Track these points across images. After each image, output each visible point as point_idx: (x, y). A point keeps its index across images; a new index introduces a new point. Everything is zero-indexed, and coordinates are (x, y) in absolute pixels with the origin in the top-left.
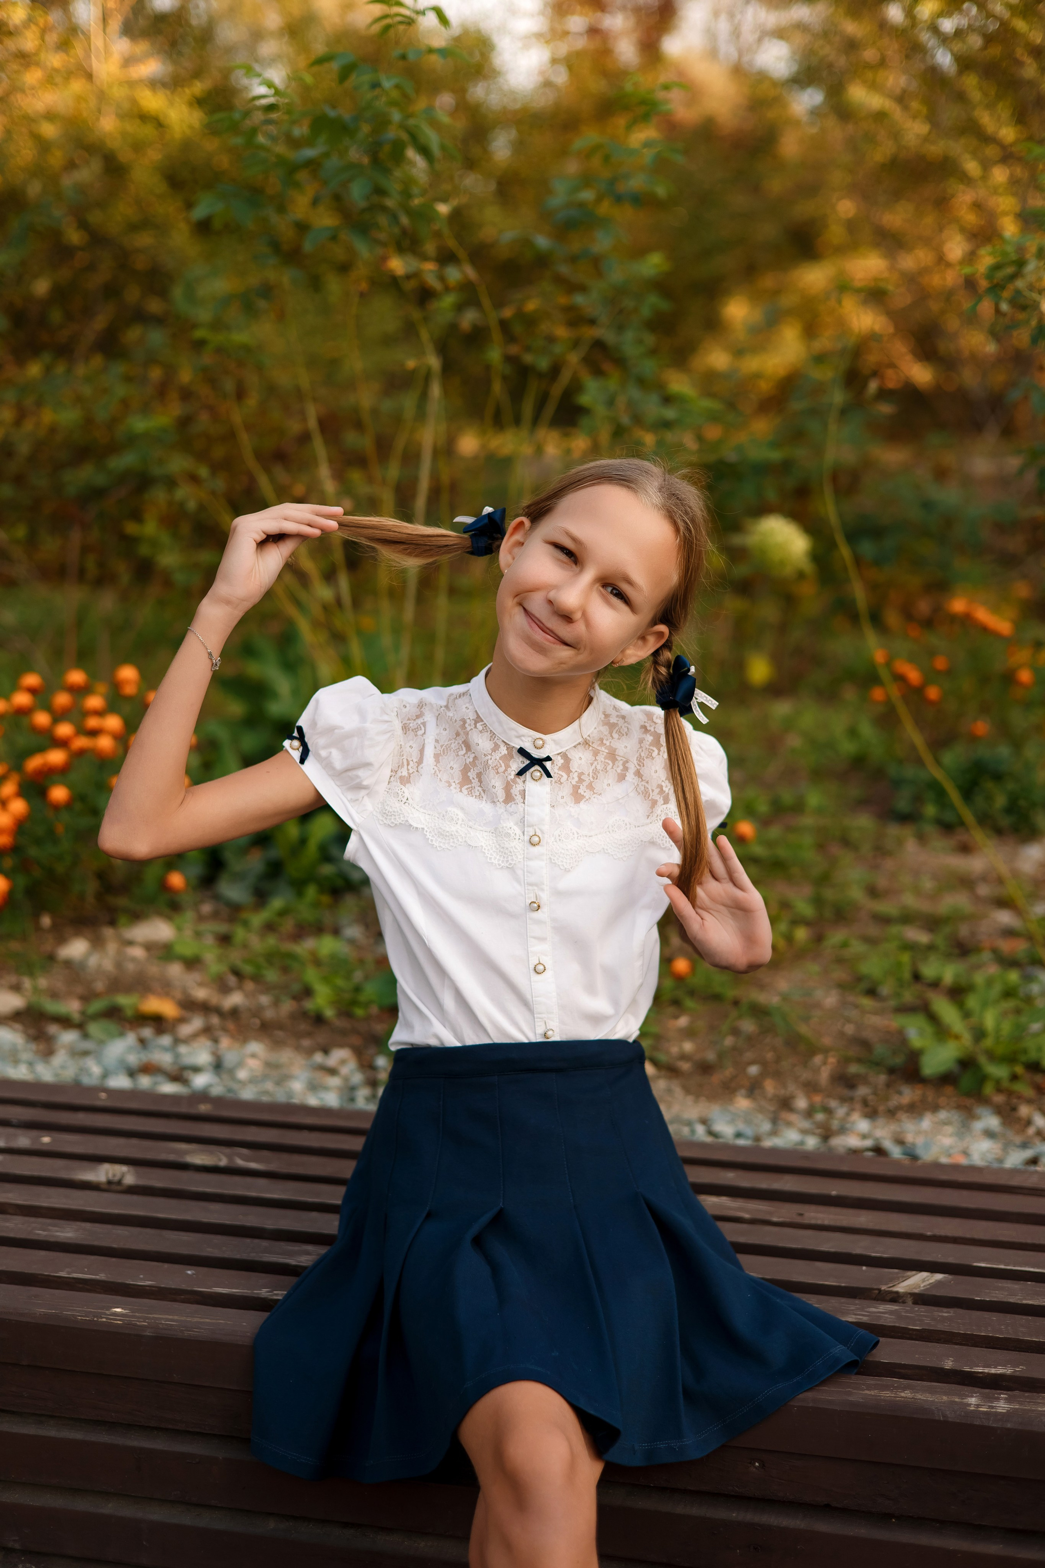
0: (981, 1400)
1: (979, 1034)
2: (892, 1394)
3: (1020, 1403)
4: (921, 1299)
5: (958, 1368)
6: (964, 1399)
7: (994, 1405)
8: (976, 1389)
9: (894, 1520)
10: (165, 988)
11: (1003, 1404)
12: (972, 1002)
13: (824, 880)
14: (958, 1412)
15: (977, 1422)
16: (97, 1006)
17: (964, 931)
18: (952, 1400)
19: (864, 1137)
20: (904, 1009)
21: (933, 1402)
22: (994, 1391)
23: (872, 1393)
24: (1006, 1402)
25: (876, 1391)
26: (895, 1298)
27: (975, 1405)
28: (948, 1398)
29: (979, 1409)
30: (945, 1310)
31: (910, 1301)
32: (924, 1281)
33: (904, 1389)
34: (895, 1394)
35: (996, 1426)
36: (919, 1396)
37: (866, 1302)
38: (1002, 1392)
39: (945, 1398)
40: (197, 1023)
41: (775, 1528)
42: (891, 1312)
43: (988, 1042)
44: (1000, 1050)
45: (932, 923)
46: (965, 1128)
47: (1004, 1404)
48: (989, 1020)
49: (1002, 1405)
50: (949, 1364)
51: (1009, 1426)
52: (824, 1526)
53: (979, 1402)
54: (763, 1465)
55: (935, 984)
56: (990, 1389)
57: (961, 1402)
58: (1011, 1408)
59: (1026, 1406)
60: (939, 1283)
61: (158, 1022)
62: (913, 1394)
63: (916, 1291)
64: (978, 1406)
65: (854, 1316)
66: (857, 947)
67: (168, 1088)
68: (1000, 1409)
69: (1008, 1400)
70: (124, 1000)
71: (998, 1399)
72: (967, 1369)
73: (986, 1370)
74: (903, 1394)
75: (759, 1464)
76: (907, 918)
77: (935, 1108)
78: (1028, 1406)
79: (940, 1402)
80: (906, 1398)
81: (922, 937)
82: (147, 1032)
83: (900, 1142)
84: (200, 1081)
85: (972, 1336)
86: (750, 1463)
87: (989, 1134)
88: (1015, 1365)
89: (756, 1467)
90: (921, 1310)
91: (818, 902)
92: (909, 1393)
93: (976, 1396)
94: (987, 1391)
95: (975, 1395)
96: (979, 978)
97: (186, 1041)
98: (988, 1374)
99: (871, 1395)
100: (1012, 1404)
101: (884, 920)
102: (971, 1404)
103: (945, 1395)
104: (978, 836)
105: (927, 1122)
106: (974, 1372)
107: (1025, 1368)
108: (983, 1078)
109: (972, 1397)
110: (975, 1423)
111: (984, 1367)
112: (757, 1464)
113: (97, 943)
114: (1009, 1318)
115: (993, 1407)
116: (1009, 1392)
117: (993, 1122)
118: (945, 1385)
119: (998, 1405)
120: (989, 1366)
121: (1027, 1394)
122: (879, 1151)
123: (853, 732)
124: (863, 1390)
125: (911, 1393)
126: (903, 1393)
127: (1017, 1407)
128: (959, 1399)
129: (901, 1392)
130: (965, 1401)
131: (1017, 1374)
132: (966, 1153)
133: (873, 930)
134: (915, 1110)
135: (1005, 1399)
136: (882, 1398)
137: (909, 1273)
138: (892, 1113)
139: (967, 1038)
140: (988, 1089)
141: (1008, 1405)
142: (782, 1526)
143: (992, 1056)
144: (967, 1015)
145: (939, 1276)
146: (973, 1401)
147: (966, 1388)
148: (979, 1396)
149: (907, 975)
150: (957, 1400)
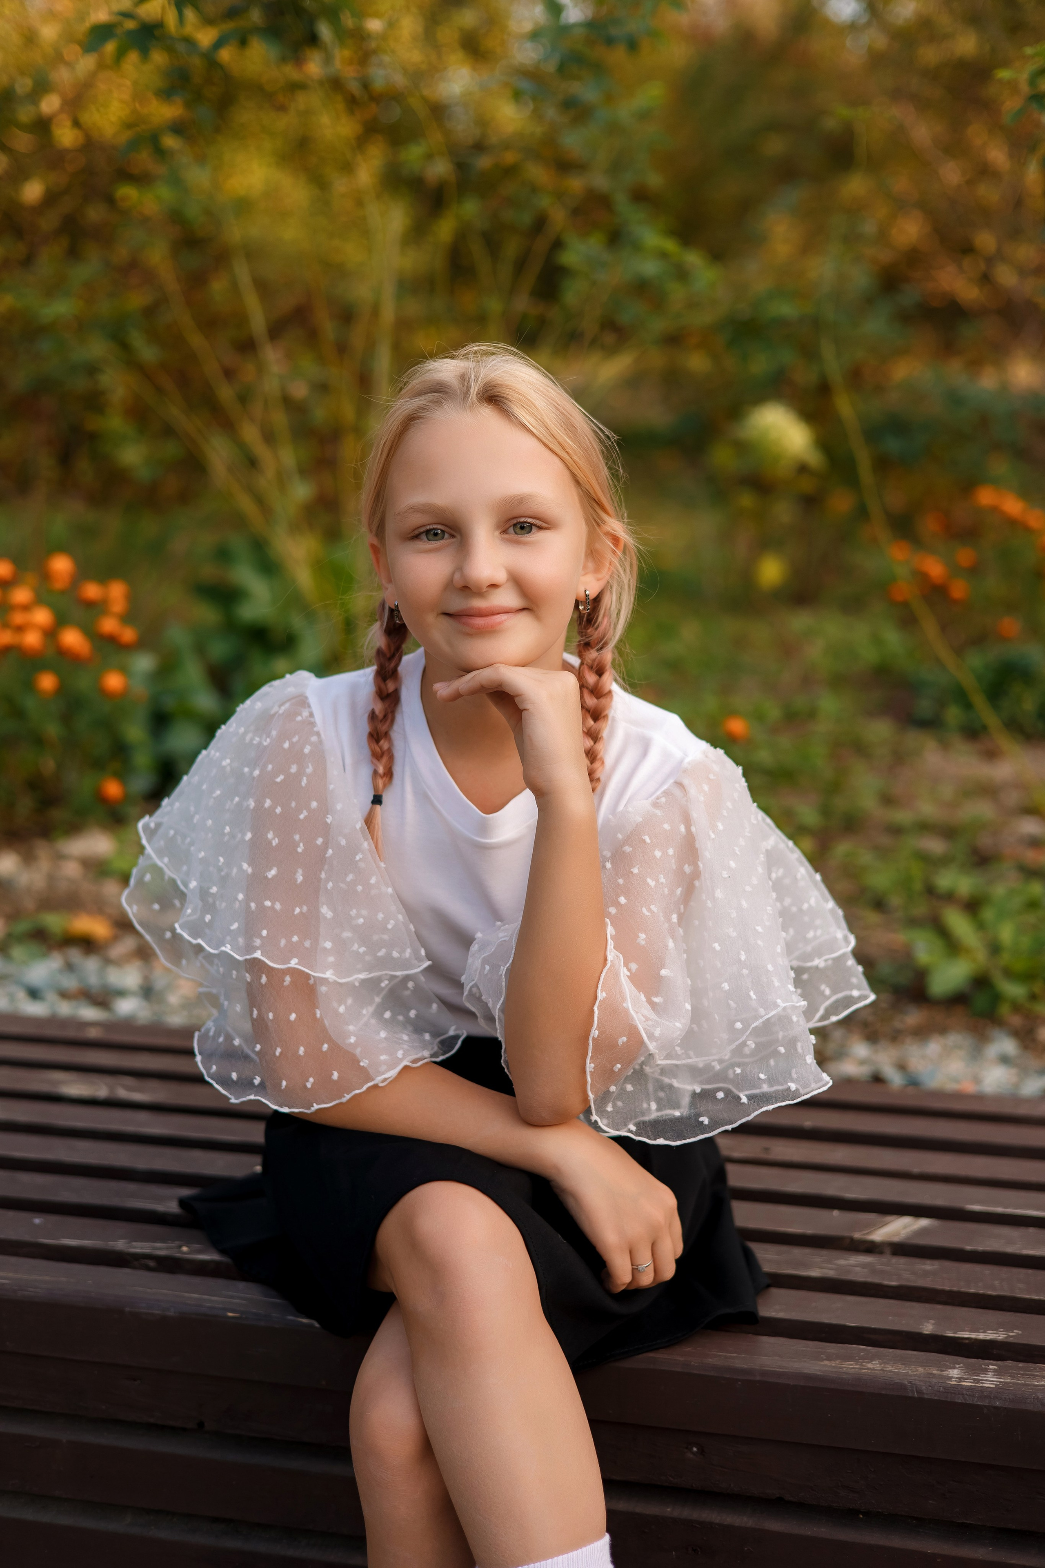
0: (964, 1373)
1: (995, 949)
2: (857, 1365)
3: (1013, 1377)
4: (901, 1249)
5: (939, 1333)
6: (944, 1371)
7: (980, 1378)
8: (960, 1359)
9: (861, 1516)
10: (99, 907)
11: (991, 1378)
12: (988, 914)
13: (834, 788)
14: (936, 1387)
15: (959, 1400)
16: (22, 926)
17: (985, 841)
18: (930, 1372)
19: (862, 1062)
20: (913, 923)
21: (906, 1374)
22: (981, 1361)
23: (833, 1364)
24: (995, 1375)
25: (838, 1362)
26: (871, 1248)
27: (957, 1378)
28: (924, 1369)
29: (961, 1383)
30: (928, 1262)
31: (888, 1250)
32: (905, 1227)
33: (872, 1359)
34: (861, 1365)
35: (981, 1404)
36: (889, 1368)
37: (834, 1253)
38: (991, 1361)
39: (921, 1370)
40: (128, 943)
41: (717, 1526)
42: (863, 1266)
43: (1006, 958)
44: (1020, 966)
45: (949, 832)
46: (976, 1054)
47: (993, 1377)
48: (1006, 933)
50: (928, 1328)
51: (998, 1404)
52: (775, 1525)
53: (962, 1375)
54: (702, 1451)
55: (949, 897)
56: (977, 1359)
57: (940, 1375)
58: (1003, 1382)
59: (1019, 1380)
60: (923, 1231)
61: (87, 943)
62: (882, 1366)
63: (896, 1239)
64: (960, 1379)
65: (818, 1270)
66: (866, 857)
67: (89, 1013)
68: (987, 1384)
69: (998, 1373)
70: (54, 922)
71: (986, 1371)
72: (950, 1334)
73: (973, 1336)
74: (870, 1366)
75: (698, 1449)
76: (924, 827)
77: (943, 1031)
78: (1021, 1379)
79: (915, 1375)
80: (874, 1369)
81: (935, 846)
82: (75, 954)
83: (902, 1067)
84: (126, 1007)
85: (959, 1294)
86: (687, 1448)
87: (1005, 1060)
88: (1008, 1328)
89: (694, 1453)
90: (901, 1263)
91: (826, 811)
92: (877, 1364)
93: (959, 1367)
94: (973, 1360)
95: (957, 1366)
96: (999, 890)
97: (117, 963)
98: (976, 1340)
99: (830, 1366)
100: (1003, 1378)
101: (896, 831)
102: (952, 1377)
103: (922, 1366)
104: (1004, 741)
105: (934, 1047)
106: (959, 1338)
107: (1020, 1332)
108: (996, 998)
109: (954, 1368)
110: (956, 1401)
111: (971, 1331)
112: (695, 1449)
113: (28, 858)
114: (1005, 1272)
115: (978, 1381)
116: (999, 1363)
117: (1007, 1045)
118: (922, 1353)
119: (985, 1379)
120: (976, 1330)
121: (1021, 1365)
122: (877, 1079)
123: (877, 640)
124: (823, 1360)
125: (881, 1364)
126: (870, 1364)
127: (1008, 1381)
128: (938, 1370)
129: (868, 1362)
130: (946, 1373)
131: (1011, 1340)
132: (977, 1080)
133: (885, 840)
134: (922, 1033)
135: (995, 1370)
136: (844, 1369)
137: (889, 1218)
138: (895, 1037)
139: (981, 956)
140: (1004, 1010)
141: (997, 1378)
142: (725, 1523)
143: (1009, 974)
144: (981, 926)
145: (924, 1222)
146: (955, 1373)
147: (947, 1357)
148: (962, 1367)
149: (918, 886)
150: (935, 1372)
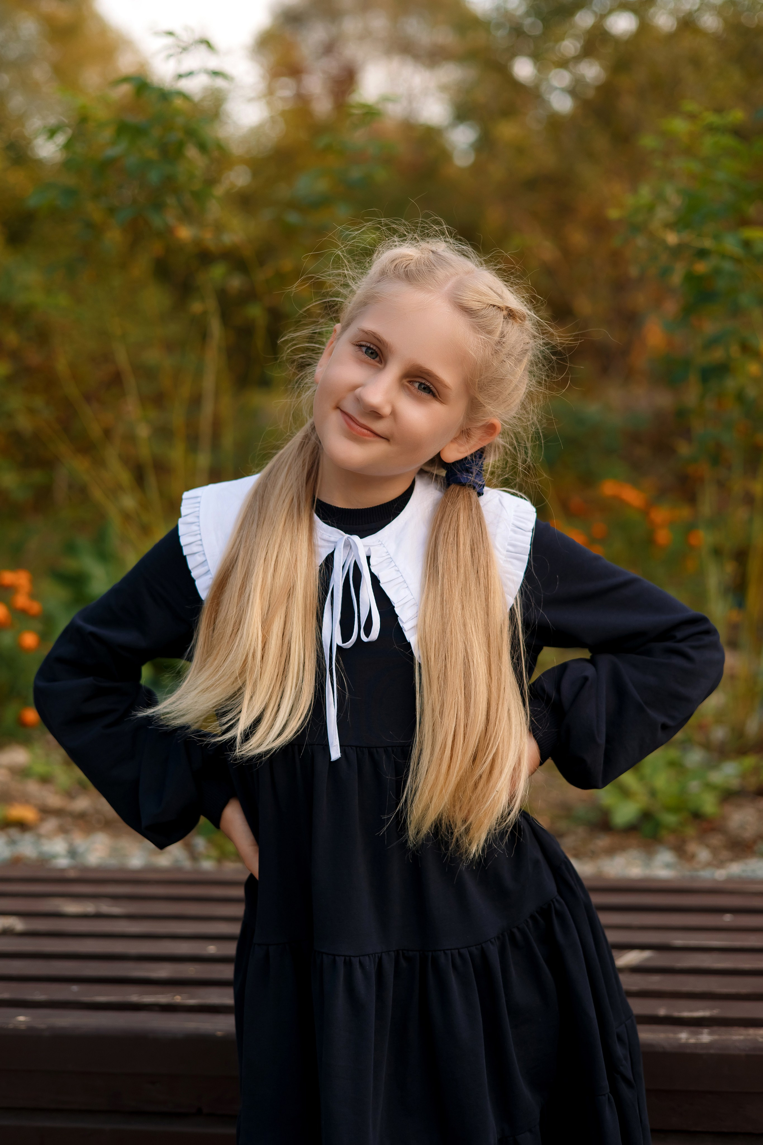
0: (689, 1035)
1: (653, 793)
3: (719, 1035)
4: (636, 970)
5: (670, 1015)
6: (676, 1035)
7: (700, 1037)
8: (684, 1029)
10: (25, 800)
15: (688, 1051)
18: (668, 1036)
21: (654, 1039)
22: (698, 1028)
27: (685, 1039)
29: (688, 1041)
30: (656, 975)
31: (628, 971)
32: (636, 957)
35: (703, 1051)
38: (705, 1028)
39: (662, 1036)
40: (50, 824)
43: (661, 798)
44: (672, 803)
47: (707, 1036)
48: (660, 782)
49: (705, 1037)
50: (662, 1012)
56: (695, 1027)
57: (674, 1037)
58: (713, 1038)
59: (724, 1037)
60: (649, 958)
61: (22, 826)
63: (631, 964)
68: (704, 1040)
71: (702, 1033)
73: (690, 1016)
82: (14, 832)
85: (678, 992)
87: (668, 865)
90: (638, 977)
95: (684, 1032)
97: (46, 837)
98: (692, 1018)
102: (682, 1038)
103: (664, 1033)
106: (682, 1016)
108: (659, 825)
111: (688, 1012)
116: (710, 1028)
118: (660, 1026)
120: (692, 1013)
121: (723, 1029)
127: (718, 1038)
128: (672, 1035)
131: (714, 1016)
134: (611, 852)
135: (708, 1033)
137: (627, 952)
139: (644, 798)
140: (664, 833)
141: (710, 1036)
143: (666, 809)
145: (648, 953)
147: (674, 1028)
148: (687, 1032)
